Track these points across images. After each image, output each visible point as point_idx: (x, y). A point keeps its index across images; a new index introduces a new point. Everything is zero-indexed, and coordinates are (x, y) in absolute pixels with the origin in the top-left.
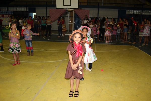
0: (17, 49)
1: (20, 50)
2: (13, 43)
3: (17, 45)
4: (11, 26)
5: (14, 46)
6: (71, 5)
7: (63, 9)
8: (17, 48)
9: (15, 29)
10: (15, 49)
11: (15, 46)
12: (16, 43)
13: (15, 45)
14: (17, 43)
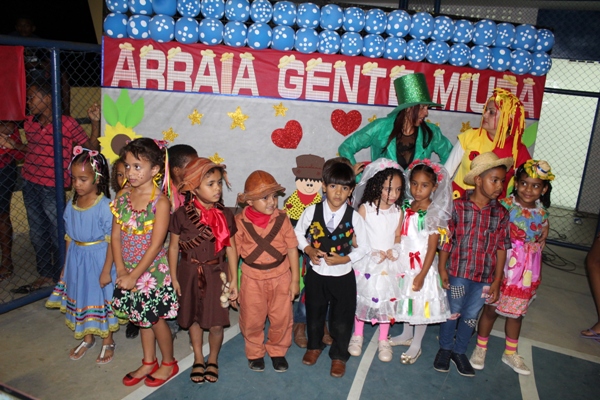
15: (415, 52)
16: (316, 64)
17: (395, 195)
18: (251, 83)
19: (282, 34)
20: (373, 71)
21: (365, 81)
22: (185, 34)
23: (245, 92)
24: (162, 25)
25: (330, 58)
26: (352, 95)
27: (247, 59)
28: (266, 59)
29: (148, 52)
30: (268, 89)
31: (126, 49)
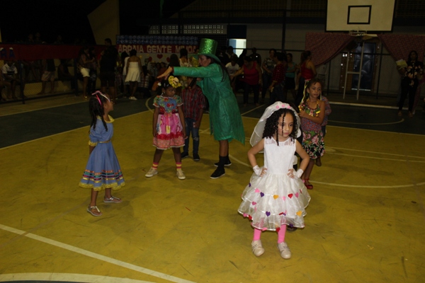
0: (315, 150)
1: (321, 152)
2: (308, 133)
3: (316, 137)
4: (308, 87)
5: (307, 140)
6: (369, 23)
7: (347, 32)
8: (315, 145)
9: (315, 96)
10: (309, 148)
11: (310, 140)
12: (313, 133)
13: (312, 138)
14: (316, 134)
15: (171, 42)
16: (153, 46)
17: (288, 129)
18: (142, 50)
19: (147, 42)
20: (164, 47)
21: (163, 49)
22: (130, 42)
23: (141, 52)
24: (127, 41)
25: (156, 45)
26: (160, 51)
27: (141, 47)
28: (145, 46)
29: (124, 46)
30: (145, 51)
31: (120, 46)
